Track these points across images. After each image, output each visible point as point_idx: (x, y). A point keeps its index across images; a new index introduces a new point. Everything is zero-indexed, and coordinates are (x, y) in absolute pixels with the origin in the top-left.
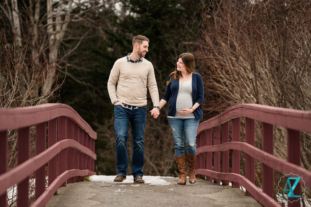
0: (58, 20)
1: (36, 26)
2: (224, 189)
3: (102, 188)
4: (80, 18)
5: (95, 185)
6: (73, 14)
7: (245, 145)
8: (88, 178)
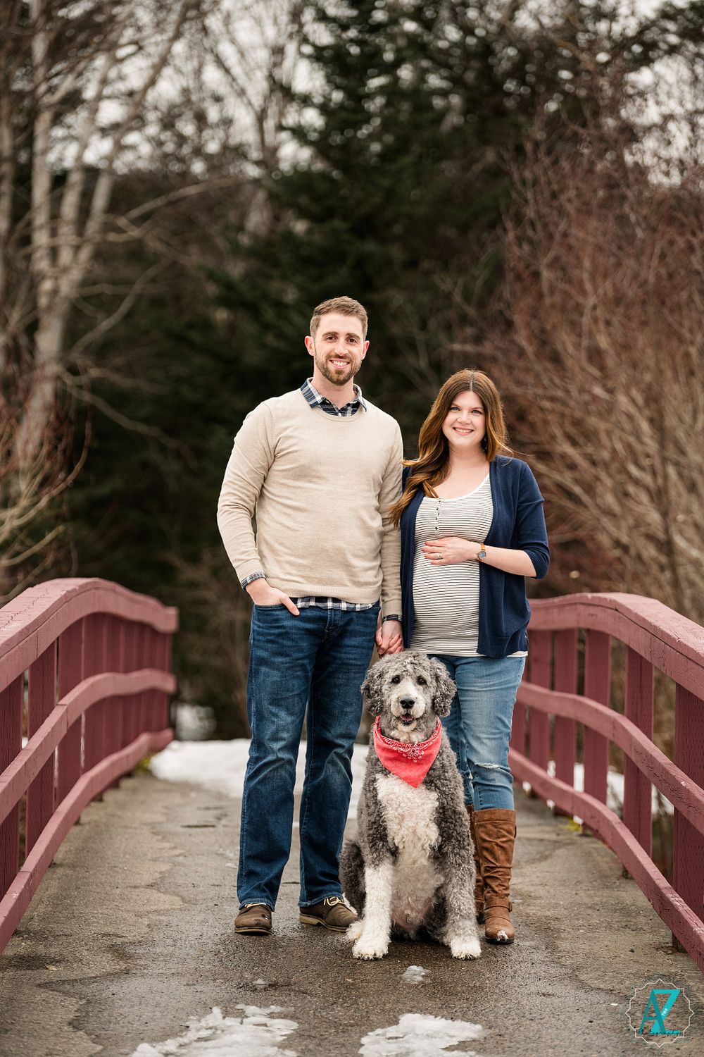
0: (67, 235)
2: (557, 844)
3: (190, 835)
4: (133, 227)
5: (168, 820)
6: (111, 217)
7: (624, 729)
8: (148, 762)
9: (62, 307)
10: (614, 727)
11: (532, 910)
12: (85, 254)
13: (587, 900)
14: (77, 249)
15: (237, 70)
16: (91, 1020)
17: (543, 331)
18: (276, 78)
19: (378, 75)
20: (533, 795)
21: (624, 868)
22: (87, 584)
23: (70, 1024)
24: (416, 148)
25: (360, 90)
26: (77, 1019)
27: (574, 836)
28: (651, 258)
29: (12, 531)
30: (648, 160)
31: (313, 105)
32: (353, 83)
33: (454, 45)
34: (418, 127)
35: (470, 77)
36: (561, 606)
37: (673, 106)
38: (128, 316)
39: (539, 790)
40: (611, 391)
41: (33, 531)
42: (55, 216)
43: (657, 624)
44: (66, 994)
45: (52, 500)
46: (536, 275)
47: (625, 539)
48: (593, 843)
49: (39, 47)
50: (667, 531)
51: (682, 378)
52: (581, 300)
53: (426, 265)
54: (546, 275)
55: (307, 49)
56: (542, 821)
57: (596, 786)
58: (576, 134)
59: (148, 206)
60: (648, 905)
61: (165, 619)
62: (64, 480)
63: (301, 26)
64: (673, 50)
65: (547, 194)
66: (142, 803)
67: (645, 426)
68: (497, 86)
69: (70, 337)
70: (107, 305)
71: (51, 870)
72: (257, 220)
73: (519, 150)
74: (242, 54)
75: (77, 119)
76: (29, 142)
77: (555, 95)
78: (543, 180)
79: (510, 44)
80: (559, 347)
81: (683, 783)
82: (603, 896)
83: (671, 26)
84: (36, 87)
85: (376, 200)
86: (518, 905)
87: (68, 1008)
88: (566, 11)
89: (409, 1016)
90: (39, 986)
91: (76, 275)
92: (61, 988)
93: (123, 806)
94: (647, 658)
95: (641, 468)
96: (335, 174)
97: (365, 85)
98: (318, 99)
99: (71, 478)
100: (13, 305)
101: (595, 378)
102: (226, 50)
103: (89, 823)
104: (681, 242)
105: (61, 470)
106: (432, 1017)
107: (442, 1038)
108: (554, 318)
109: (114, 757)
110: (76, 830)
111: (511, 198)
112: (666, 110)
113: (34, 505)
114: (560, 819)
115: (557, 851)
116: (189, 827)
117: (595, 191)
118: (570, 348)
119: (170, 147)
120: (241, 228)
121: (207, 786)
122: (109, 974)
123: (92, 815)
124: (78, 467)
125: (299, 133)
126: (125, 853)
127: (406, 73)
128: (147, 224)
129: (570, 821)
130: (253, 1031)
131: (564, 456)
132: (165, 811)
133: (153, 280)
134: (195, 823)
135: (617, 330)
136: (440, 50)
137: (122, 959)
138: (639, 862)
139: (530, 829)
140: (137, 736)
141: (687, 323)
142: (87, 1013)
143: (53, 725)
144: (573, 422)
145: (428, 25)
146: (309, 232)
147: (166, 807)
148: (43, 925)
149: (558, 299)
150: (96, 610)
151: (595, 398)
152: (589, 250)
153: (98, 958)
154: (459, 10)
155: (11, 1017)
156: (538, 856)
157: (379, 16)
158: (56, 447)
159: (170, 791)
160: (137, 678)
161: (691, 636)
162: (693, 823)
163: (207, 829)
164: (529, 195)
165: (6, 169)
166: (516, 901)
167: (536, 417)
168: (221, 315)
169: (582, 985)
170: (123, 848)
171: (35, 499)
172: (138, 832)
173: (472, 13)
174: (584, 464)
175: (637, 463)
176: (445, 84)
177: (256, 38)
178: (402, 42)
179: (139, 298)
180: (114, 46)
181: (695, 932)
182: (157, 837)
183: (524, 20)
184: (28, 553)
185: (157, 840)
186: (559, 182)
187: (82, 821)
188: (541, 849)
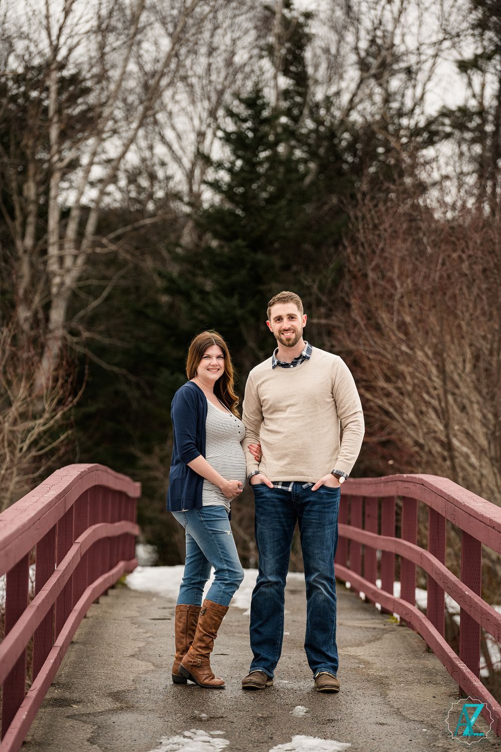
0: (69, 249)
1: (26, 260)
2: (385, 631)
3: (156, 625)
4: (111, 244)
5: (141, 615)
6: (98, 238)
7: (428, 559)
8: (125, 579)
9: (68, 294)
10: (421, 558)
11: (371, 672)
12: (80, 261)
13: (405, 666)
14: (76, 257)
15: (176, 147)
16: (101, 738)
17: (369, 311)
18: (200, 151)
19: (265, 150)
20: (367, 600)
21: (427, 645)
22: (92, 467)
23: (88, 740)
24: (288, 196)
25: (254, 160)
26: (93, 737)
27: (394, 626)
28: (437, 266)
29: (39, 434)
30: (435, 204)
31: (224, 168)
32: (249, 155)
33: (311, 131)
34: (290, 182)
35: (322, 151)
36: (386, 482)
37: (449, 170)
38: (108, 298)
39: (371, 597)
40: (412, 349)
41: (51, 434)
42: (62, 237)
43: (450, 493)
44: (85, 722)
45: (64, 414)
46: (365, 275)
47: (421, 441)
48: (406, 630)
49: (54, 133)
50: (447, 436)
51: (456, 341)
52: (393, 291)
53: (294, 268)
54: (371, 275)
55: (220, 134)
56: (374, 617)
57: (407, 593)
58: (388, 188)
59: (120, 231)
60: (443, 668)
61: (134, 489)
62: (72, 401)
63: (216, 119)
64: (448, 136)
65: (371, 226)
66: (124, 604)
67: (434, 371)
68: (339, 158)
69: (71, 312)
70: (93, 292)
71: (71, 645)
72: (187, 238)
73: (353, 196)
74: (179, 137)
75: (77, 176)
76: (47, 192)
77: (374, 163)
78: (368, 216)
79: (346, 130)
80: (380, 321)
81: (466, 592)
82: (415, 663)
83: (447, 121)
84: (52, 157)
85: (264, 227)
86: (362, 668)
87: (86, 731)
88: (382, 111)
89: (298, 737)
90: (68, 717)
91: (75, 273)
92: (81, 718)
93: (111, 606)
94: (443, 515)
95: (432, 397)
96: (239, 212)
97: (257, 156)
98: (227, 165)
99: (76, 400)
100: (35, 293)
101: (402, 340)
102: (170, 135)
103: (92, 617)
104: (455, 255)
105: (69, 395)
106: (312, 737)
107: (319, 750)
108: (376, 303)
109: (106, 576)
110: (84, 621)
111: (348, 227)
112: (444, 172)
113: (52, 417)
114: (385, 615)
115: (385, 635)
116: (154, 619)
117: (401, 225)
118: (386, 321)
119: (133, 194)
120: (178, 245)
121: (162, 594)
122: (110, 710)
123: (93, 612)
124: (80, 393)
125: (215, 185)
126: (116, 635)
127: (281, 149)
128: (121, 242)
129: (391, 617)
130: (202, 746)
131: (383, 389)
132: (139, 609)
133: (123, 277)
134: (158, 617)
135: (416, 310)
136: (302, 134)
137: (118, 701)
138: (438, 642)
139: (367, 621)
140: (117, 563)
141: (459, 307)
142: (98, 734)
143: (73, 555)
144: (389, 367)
145: (296, 119)
146: (221, 247)
147: (139, 607)
148: (68, 679)
149: (378, 291)
150: (97, 483)
151: (402, 352)
152: (397, 260)
153: (103, 701)
154: (314, 110)
155: (52, 736)
156: (373, 638)
157: (266, 113)
158: (66, 381)
159: (140, 597)
160: (118, 526)
161: (471, 501)
162: (473, 617)
163: (165, 621)
164: (360, 227)
165: (32, 208)
166: (360, 666)
167: (366, 364)
168: (165, 299)
169: (404, 718)
170: (114, 632)
171: (54, 413)
172: (123, 622)
173: (322, 112)
174: (396, 393)
175: (428, 393)
176: (304, 156)
177: (188, 127)
178: (279, 130)
179: (115, 288)
180: (101, 132)
181: (475, 685)
182: (135, 626)
183: (355, 117)
184: (50, 447)
185: (135, 628)
186: (378, 218)
187: (87, 616)
188: (375, 634)
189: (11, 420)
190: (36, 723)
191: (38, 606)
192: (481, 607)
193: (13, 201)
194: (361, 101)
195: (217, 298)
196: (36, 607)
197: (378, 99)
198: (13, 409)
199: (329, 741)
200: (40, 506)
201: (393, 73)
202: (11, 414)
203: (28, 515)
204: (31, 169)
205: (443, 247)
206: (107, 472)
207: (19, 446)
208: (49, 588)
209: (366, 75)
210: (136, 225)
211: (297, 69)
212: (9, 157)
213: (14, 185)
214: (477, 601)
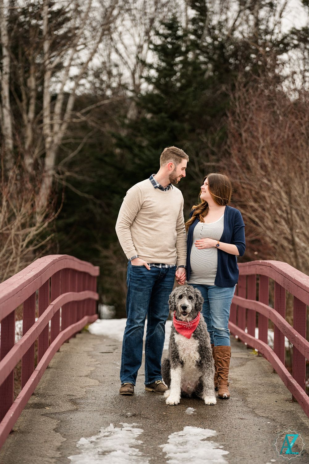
0: (57, 119)
1: (29, 127)
2: (248, 360)
3: (103, 356)
4: (83, 116)
5: (94, 350)
6: (74, 113)
7: (274, 314)
8: (88, 327)
9: (55, 148)
10: (270, 313)
11: (237, 386)
12: (64, 127)
13: (259, 382)
14: (61, 125)
15: (124, 55)
16: (62, 428)
17: (243, 157)
18: (139, 58)
19: (179, 56)
20: (239, 340)
21: (274, 369)
22: (61, 257)
23: (54, 430)
24: (194, 85)
25: (172, 62)
26: (57, 428)
27: (255, 356)
28: (285, 129)
29: (33, 236)
31: (154, 68)
32: (169, 59)
33: (209, 44)
34: (195, 76)
35: (216, 57)
36: (250, 266)
37: (295, 68)
38: (81, 151)
39: (241, 338)
40: (269, 181)
41: (42, 236)
42: (52, 112)
43: (286, 272)
44: (53, 418)
45: (49, 223)
46: (240, 135)
47: (276, 239)
48: (262, 359)
49: (46, 46)
50: (292, 236)
51: (298, 176)
52: (258, 144)
53: (198, 131)
54: (244, 135)
55: (152, 46)
56: (242, 351)
57: (263, 336)
58: (255, 79)
59: (89, 108)
60: (283, 383)
61: (95, 271)
62: (54, 216)
63: (149, 37)
64: (296, 46)
65: (244, 103)
66: (84, 343)
67: (284, 195)
68: (226, 61)
69: (58, 160)
70: (73, 147)
71: (48, 369)
72: (132, 113)
73: (234, 86)
74: (126, 48)
75: (61, 74)
76: (42, 83)
77: (250, 64)
78: (242, 97)
79: (231, 44)
80: (250, 164)
81: (296, 335)
82: (266, 380)
83: (295, 37)
84: (45, 62)
85: (179, 105)
87: (54, 423)
88: (254, 31)
89: (187, 427)
90: (42, 415)
91: (60, 135)
92: (51, 416)
93: (77, 344)
94: (282, 286)
95: (283, 211)
96: (162, 95)
97: (174, 60)
98: (156, 66)
99: (56, 215)
100: (36, 147)
101: (264, 176)
102: (120, 47)
103: (63, 351)
104: (297, 122)
105: (53, 211)
106: (197, 428)
107: (200, 436)
108: (247, 152)
109: (73, 325)
110: (57, 354)
111: (229, 104)
112: (293, 70)
113: (42, 226)
114: (249, 350)
115: (248, 362)
116: (102, 353)
117: (263, 102)
118: (254, 164)
119: (98, 85)
120: (125, 117)
121: (110, 337)
122: (70, 411)
123: (64, 348)
124: (59, 210)
125: (148, 79)
126: (77, 363)
127: (190, 55)
128: (88, 115)
129: (253, 351)
130: (126, 433)
131: (252, 207)
132: (93, 346)
133: (91, 137)
134: (105, 351)
135: (272, 157)
136: (204, 46)
137: (75, 405)
138: (279, 366)
139: (237, 354)
140: (83, 317)
141: (300, 155)
142: (61, 426)
143: (48, 313)
144: (256, 193)
145: (199, 37)
146: (152, 118)
148: (44, 391)
149: (248, 144)
150: (66, 267)
151: (264, 183)
152: (261, 125)
153: (65, 405)
154: (211, 30)
155: (31, 427)
156: (240, 364)
157: (180, 33)
158: (51, 203)
159: (96, 339)
160: (83, 294)
161: (299, 277)
162: (300, 351)
163: (109, 354)
164: (237, 104)
165: (33, 94)
166: (231, 382)
167: (241, 191)
168: (118, 151)
169: (256, 415)
170: (76, 361)
171: (42, 223)
172: (82, 355)
173: (217, 32)
174: (260, 210)
175: (281, 209)
176: (206, 60)
177: (132, 42)
178: (189, 43)
179: (85, 144)
180: (75, 45)
181: (301, 394)
182: (89, 357)
183: (237, 34)
184: (40, 245)
185: (90, 358)
186: (249, 98)
187: (60, 350)
188: (241, 361)
189: (16, 228)
190: (21, 419)
191: (21, 345)
192: (305, 345)
193: (20, 89)
194: (241, 24)
195: (149, 150)
196: (20, 346)
197: (252, 23)
198: (17, 221)
199: (207, 430)
200: (22, 281)
201: (261, 7)
202: (15, 224)
203: (13, 287)
204: (32, 69)
205: (290, 116)
206: (73, 260)
207: (21, 244)
208: (30, 334)
209: (242, 7)
210: (98, 104)
211: (201, 4)
212: (18, 62)
213: (21, 79)
214: (303, 341)
